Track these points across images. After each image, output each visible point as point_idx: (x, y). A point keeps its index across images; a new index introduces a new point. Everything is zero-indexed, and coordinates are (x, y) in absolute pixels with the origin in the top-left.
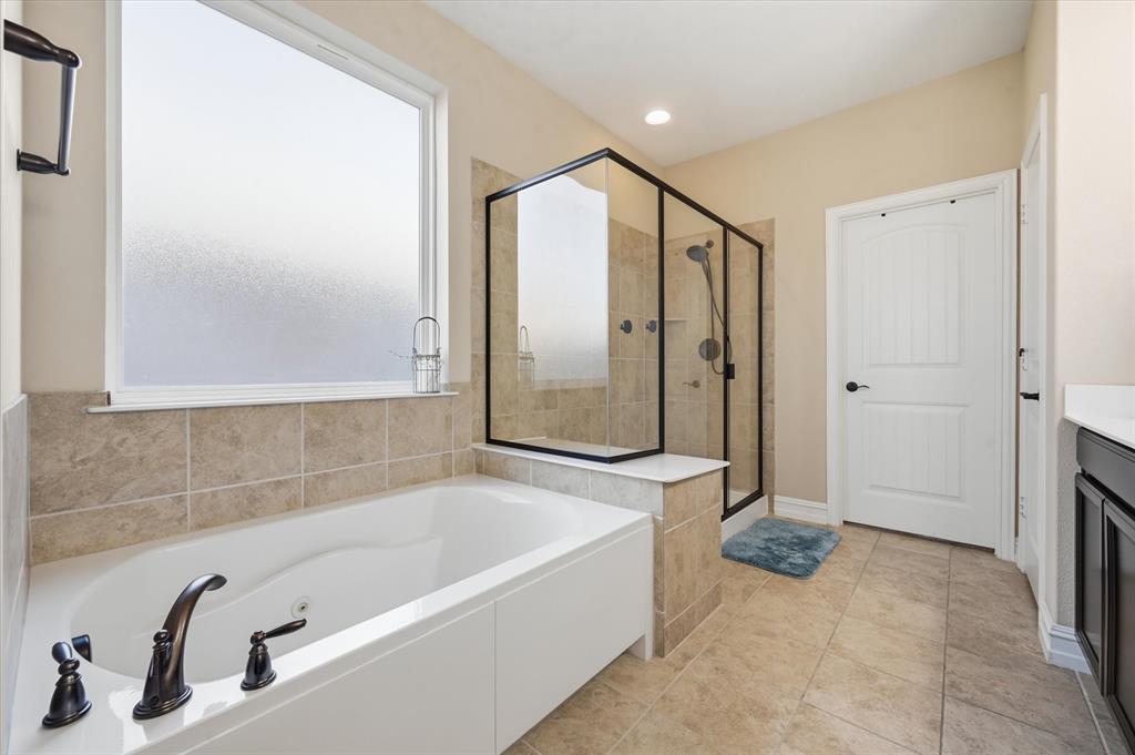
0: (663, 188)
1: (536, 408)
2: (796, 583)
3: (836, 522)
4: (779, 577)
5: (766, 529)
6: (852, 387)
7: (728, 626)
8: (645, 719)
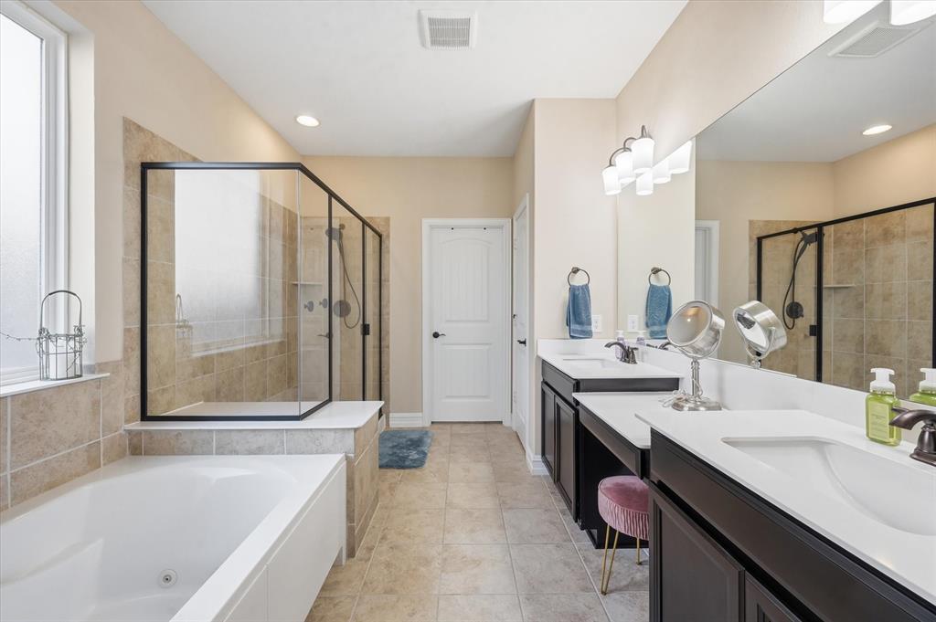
0: (332, 195)
1: (194, 375)
2: (417, 472)
3: (428, 424)
4: (407, 471)
5: (389, 440)
6: (436, 335)
7: (389, 517)
8: (358, 604)
